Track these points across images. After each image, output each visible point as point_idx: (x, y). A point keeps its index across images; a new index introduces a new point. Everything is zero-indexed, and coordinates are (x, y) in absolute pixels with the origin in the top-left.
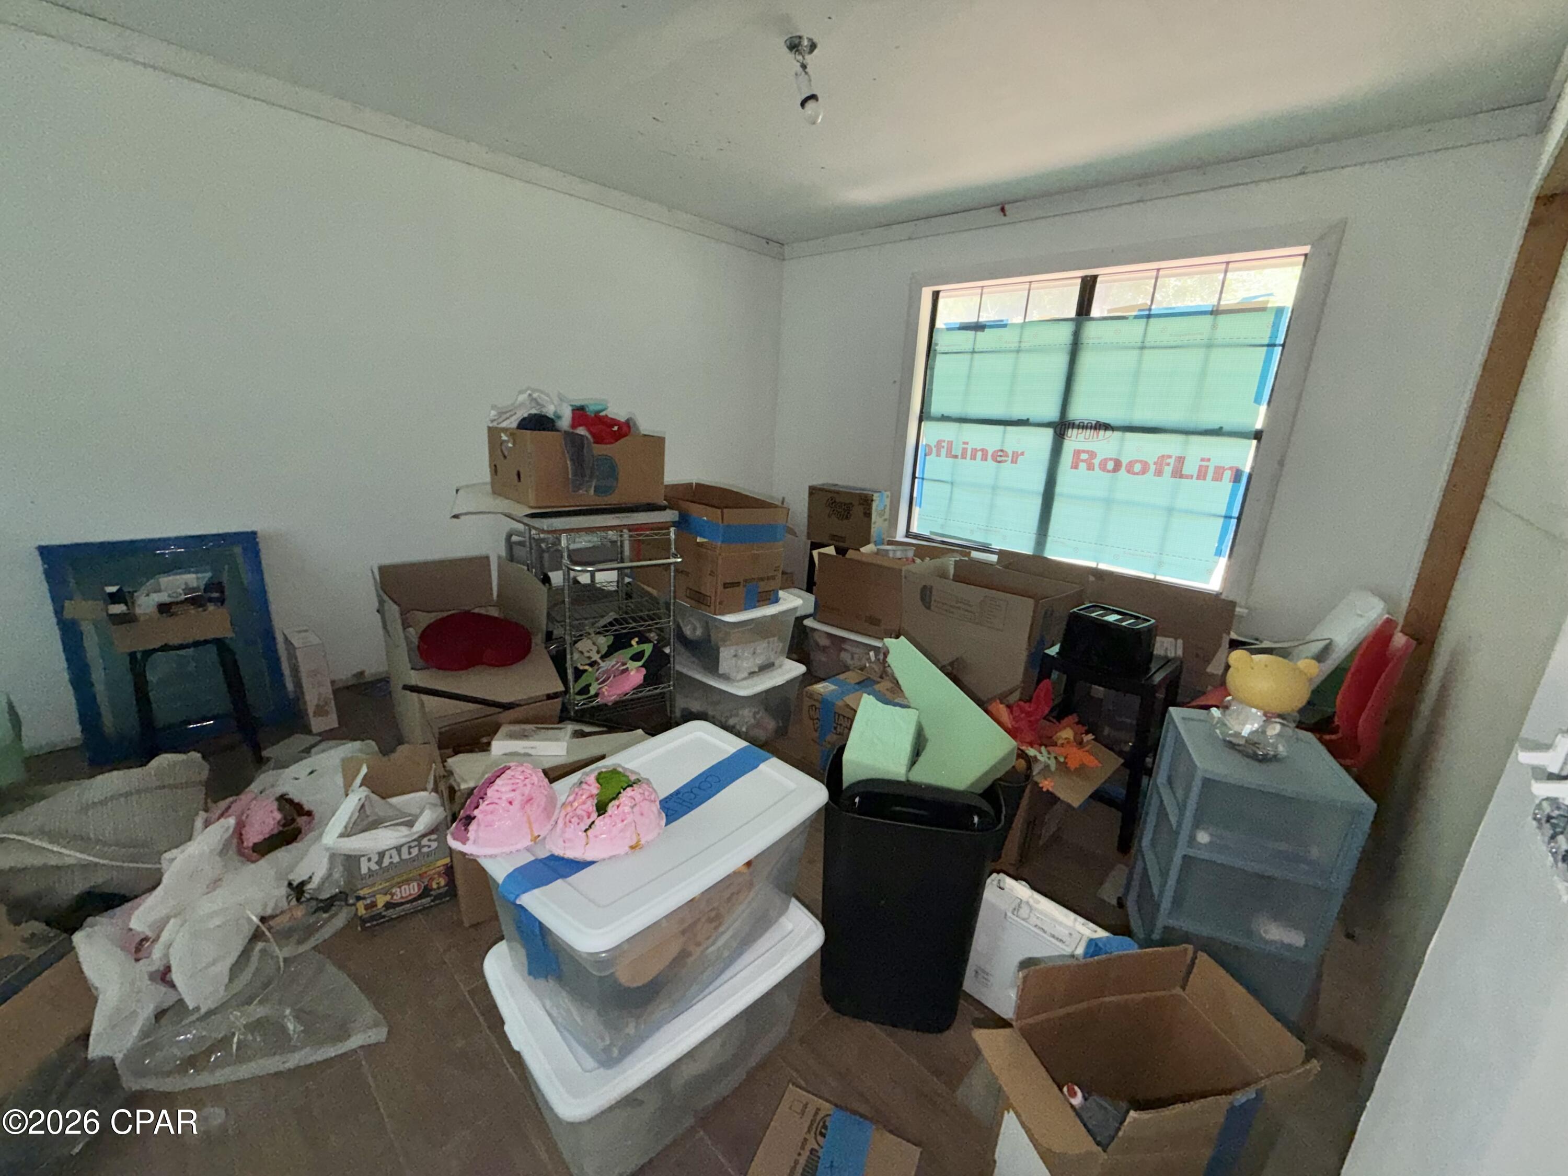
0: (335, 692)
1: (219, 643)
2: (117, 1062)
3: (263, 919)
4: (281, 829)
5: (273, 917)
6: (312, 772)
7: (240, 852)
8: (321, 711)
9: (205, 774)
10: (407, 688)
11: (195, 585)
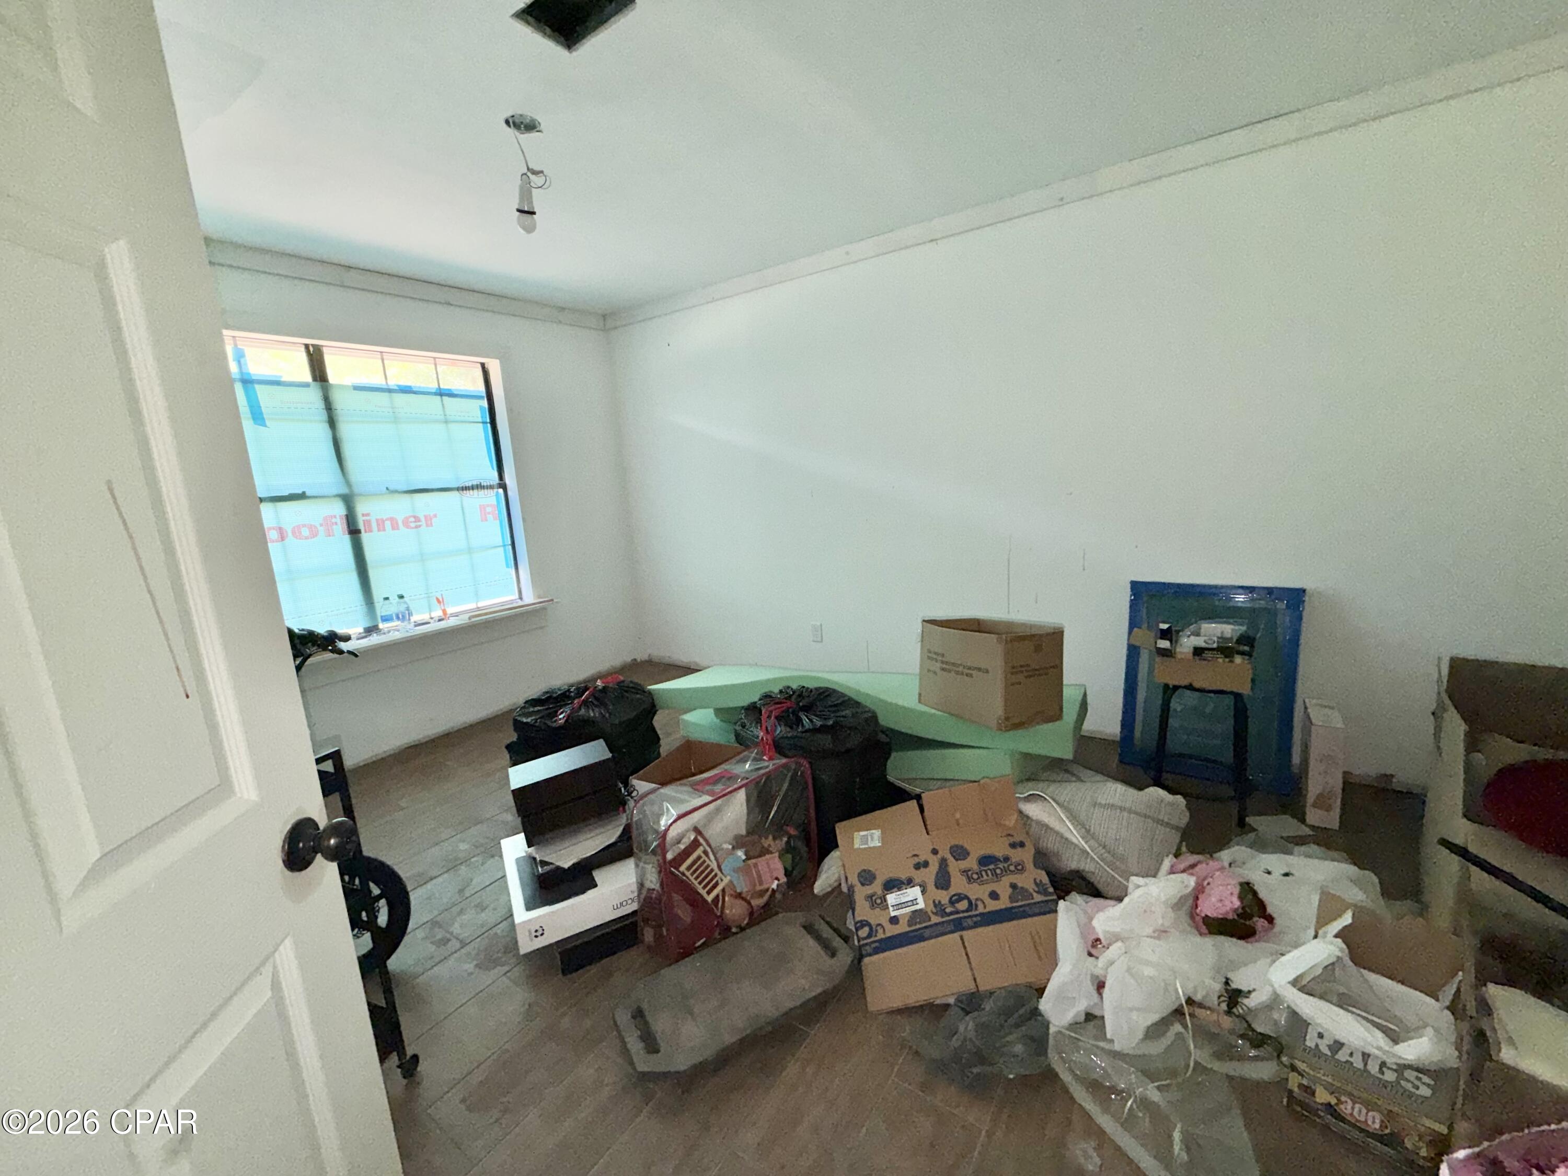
0: (1346, 784)
1: (1238, 696)
2: (1052, 1030)
3: (1190, 1001)
4: (1236, 917)
5: (1201, 1005)
6: (1286, 875)
7: (1192, 915)
8: (1322, 803)
9: (1184, 819)
10: (1445, 843)
11: (1229, 636)
